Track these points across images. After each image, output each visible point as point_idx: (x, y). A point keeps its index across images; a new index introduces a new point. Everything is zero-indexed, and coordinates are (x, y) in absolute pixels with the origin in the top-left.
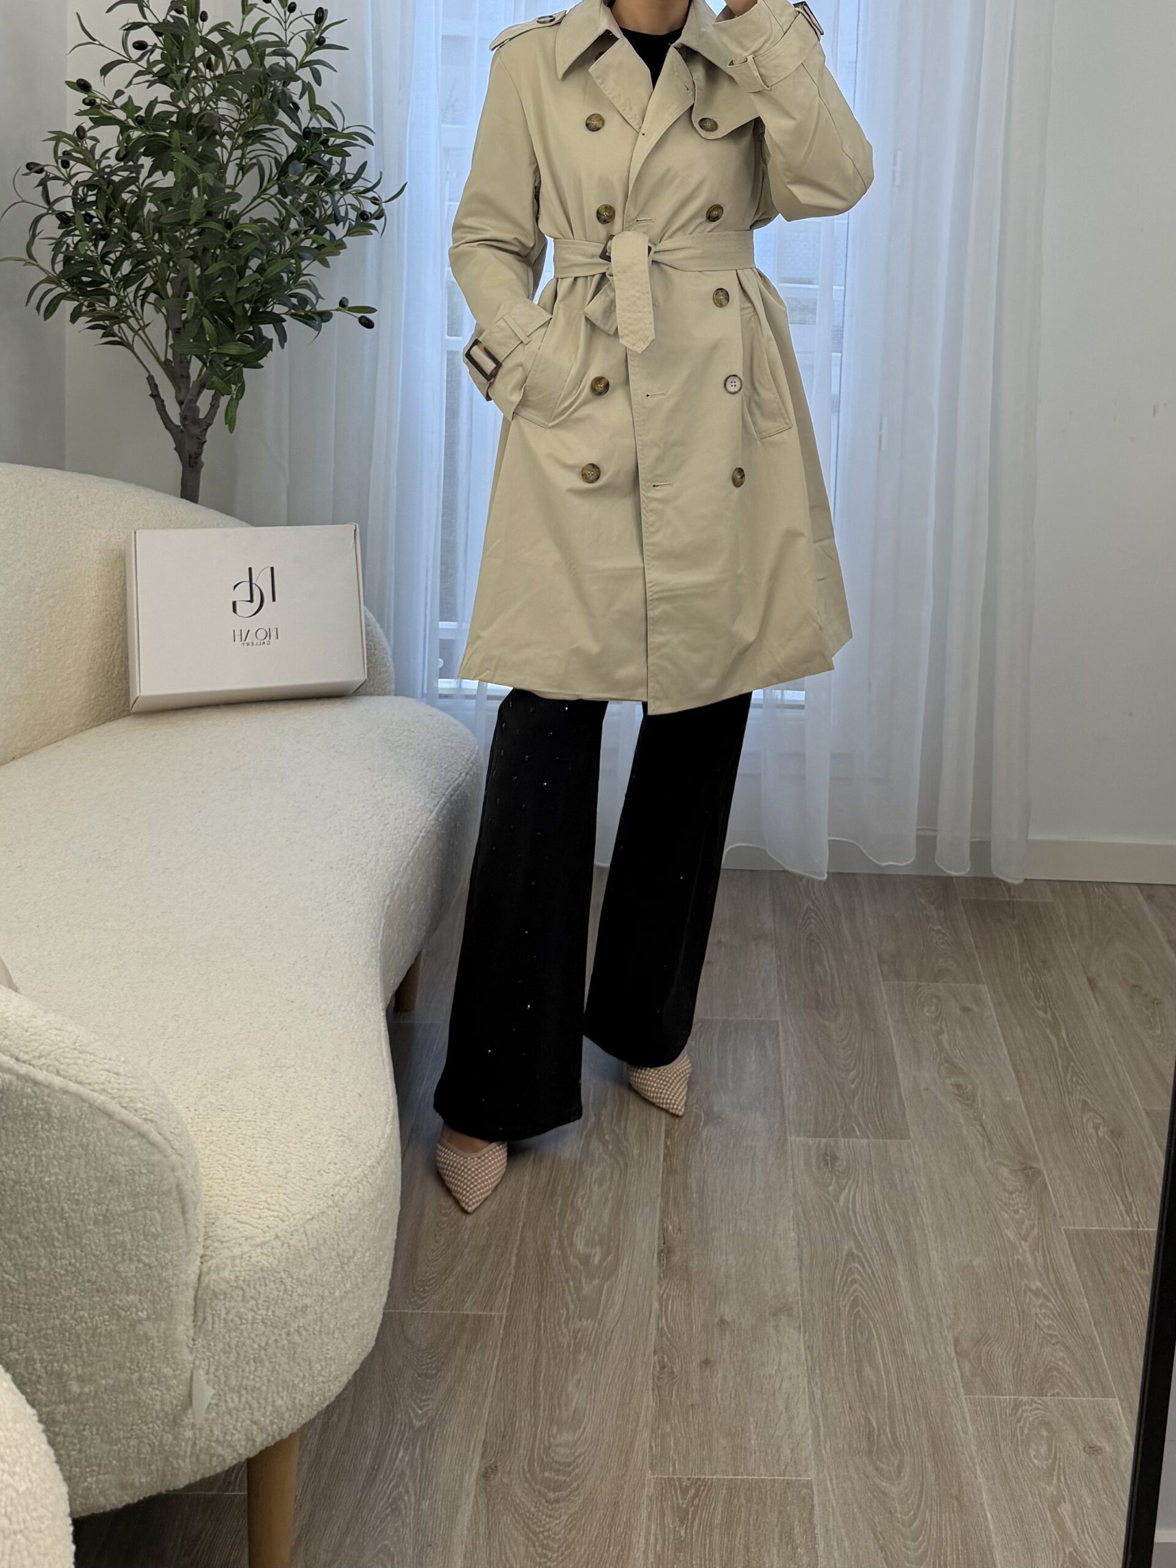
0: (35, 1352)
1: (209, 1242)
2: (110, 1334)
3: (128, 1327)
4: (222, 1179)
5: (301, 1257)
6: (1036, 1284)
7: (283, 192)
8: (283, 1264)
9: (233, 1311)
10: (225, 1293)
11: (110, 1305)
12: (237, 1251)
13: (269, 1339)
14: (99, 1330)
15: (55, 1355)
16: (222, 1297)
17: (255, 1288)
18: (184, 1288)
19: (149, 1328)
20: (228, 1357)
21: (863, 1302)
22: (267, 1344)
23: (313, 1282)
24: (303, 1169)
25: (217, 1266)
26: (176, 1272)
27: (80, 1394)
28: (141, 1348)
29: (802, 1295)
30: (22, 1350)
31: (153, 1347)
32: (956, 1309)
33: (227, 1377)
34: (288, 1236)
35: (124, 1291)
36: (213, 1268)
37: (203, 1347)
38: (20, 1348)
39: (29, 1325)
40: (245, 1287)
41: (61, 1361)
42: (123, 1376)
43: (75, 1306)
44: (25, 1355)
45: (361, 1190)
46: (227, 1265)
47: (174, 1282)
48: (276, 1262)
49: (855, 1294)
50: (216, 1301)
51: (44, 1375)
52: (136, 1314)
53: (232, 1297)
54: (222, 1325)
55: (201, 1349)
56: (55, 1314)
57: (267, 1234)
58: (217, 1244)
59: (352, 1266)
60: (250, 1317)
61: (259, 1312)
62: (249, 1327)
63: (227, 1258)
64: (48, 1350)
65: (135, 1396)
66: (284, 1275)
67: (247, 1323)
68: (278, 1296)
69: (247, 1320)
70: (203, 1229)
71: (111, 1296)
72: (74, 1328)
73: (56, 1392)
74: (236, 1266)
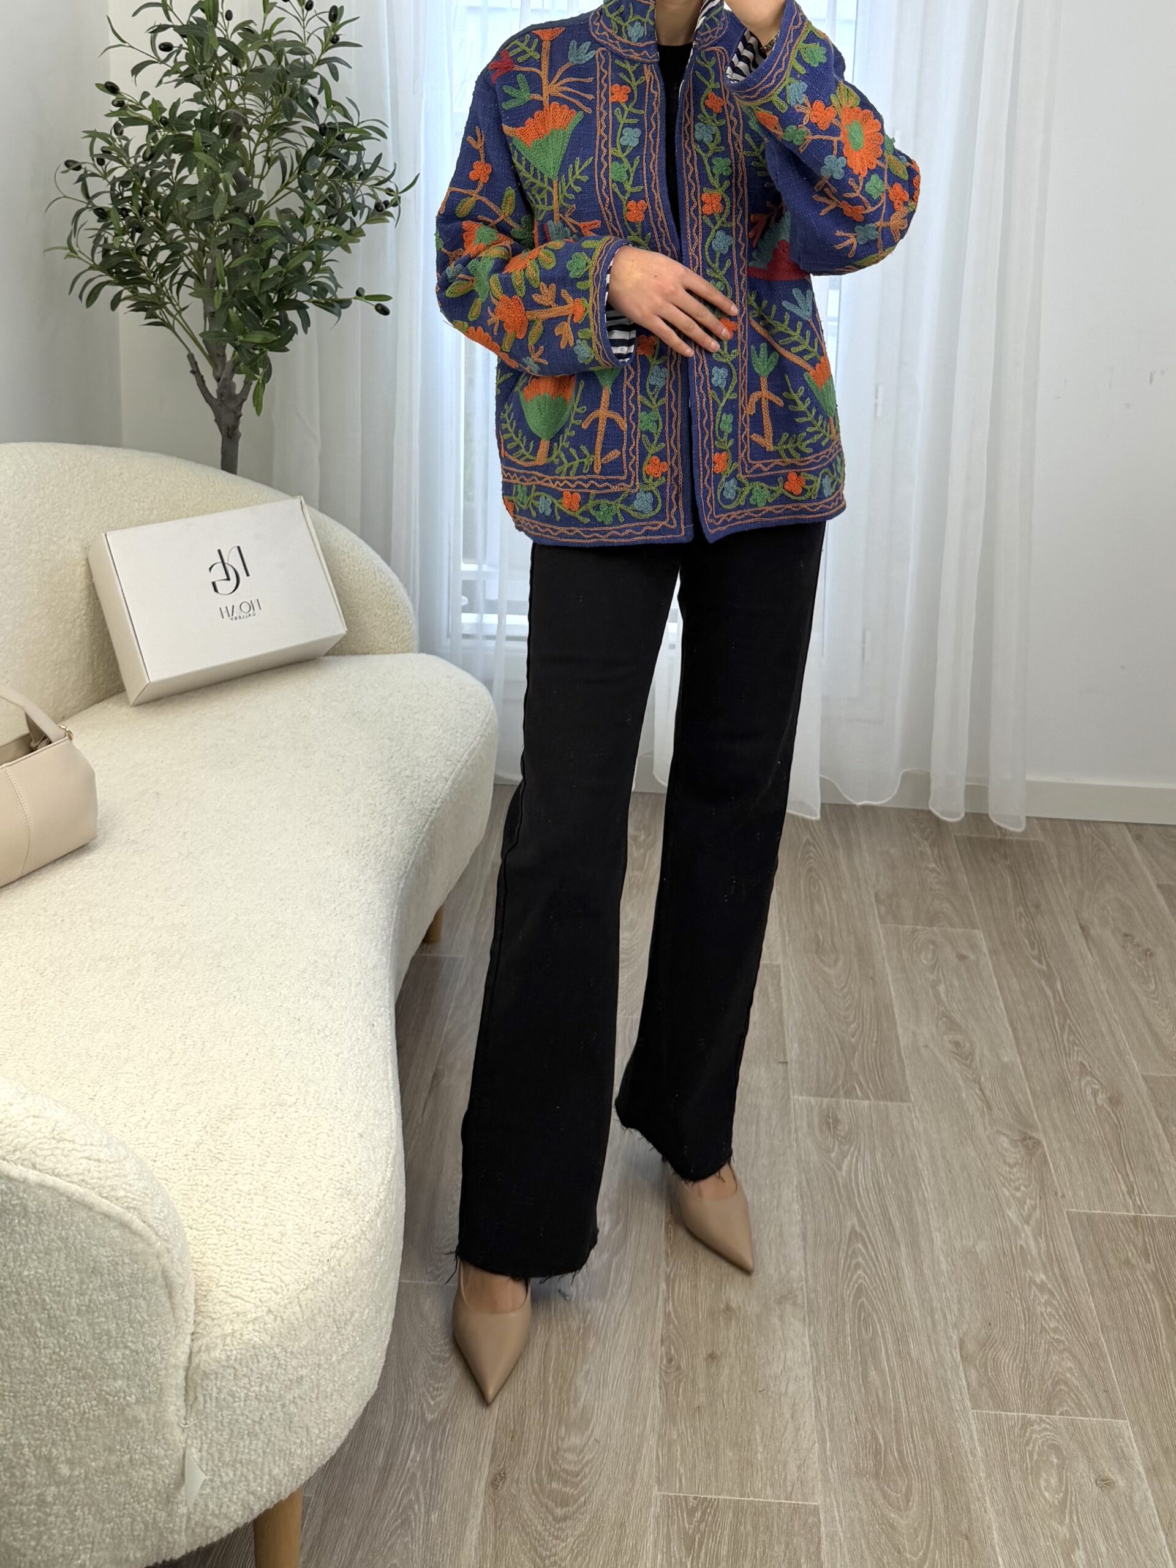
0: (23, 1438)
1: (199, 1318)
2: (98, 1419)
3: (116, 1412)
4: (216, 1245)
5: (295, 1330)
6: (1041, 1277)
7: (303, 187)
8: (276, 1339)
9: (225, 1390)
10: (216, 1374)
11: (97, 1391)
12: (228, 1329)
13: (263, 1413)
14: (87, 1415)
15: (43, 1440)
16: (213, 1377)
17: (247, 1367)
18: (173, 1370)
19: (140, 1412)
20: (222, 1435)
21: (867, 1292)
22: (261, 1418)
23: (309, 1352)
24: (299, 1231)
25: (207, 1346)
26: (166, 1356)
27: (70, 1476)
28: (130, 1431)
29: (807, 1281)
30: (9, 1436)
31: (143, 1429)
32: (960, 1304)
33: (221, 1453)
34: (282, 1309)
35: (111, 1377)
36: (203, 1348)
37: (195, 1425)
38: (7, 1434)
39: (15, 1411)
40: (237, 1366)
41: (50, 1445)
42: (114, 1459)
43: (63, 1391)
44: (12, 1441)
45: (359, 1250)
46: (216, 1345)
47: (163, 1366)
48: (269, 1338)
49: (859, 1282)
50: (206, 1382)
51: (33, 1459)
52: (124, 1398)
53: (224, 1377)
54: (214, 1404)
55: (193, 1428)
56: (41, 1401)
57: (260, 1309)
58: (208, 1321)
59: (350, 1328)
60: (242, 1395)
61: (252, 1389)
62: (242, 1404)
63: (217, 1338)
64: (36, 1436)
65: (127, 1477)
66: (277, 1350)
67: (240, 1400)
68: (272, 1371)
69: (239, 1397)
70: (194, 1307)
71: (98, 1382)
72: (61, 1414)
73: (46, 1474)
74: (228, 1345)
